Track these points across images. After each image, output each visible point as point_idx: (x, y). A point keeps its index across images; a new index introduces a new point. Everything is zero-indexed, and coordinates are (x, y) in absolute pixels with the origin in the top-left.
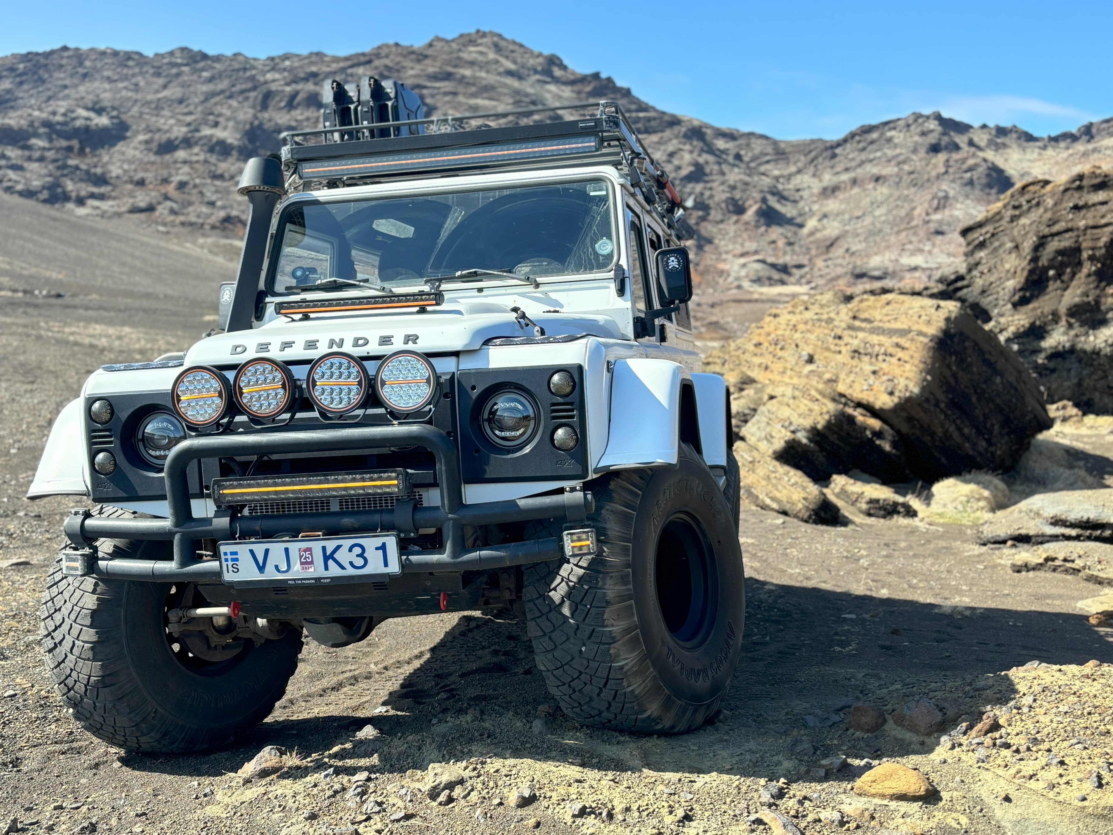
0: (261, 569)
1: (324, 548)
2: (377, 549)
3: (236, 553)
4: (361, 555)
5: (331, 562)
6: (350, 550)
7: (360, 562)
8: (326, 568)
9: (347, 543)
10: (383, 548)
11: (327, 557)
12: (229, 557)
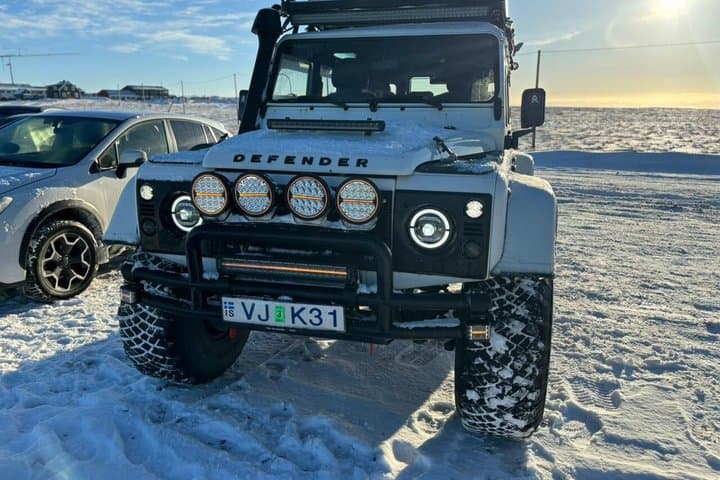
0: (249, 317)
1: (293, 309)
2: (330, 313)
3: (232, 304)
4: (318, 316)
5: (296, 318)
6: (311, 312)
7: (317, 321)
8: (293, 322)
9: (309, 307)
10: (334, 313)
11: (295, 315)
12: (228, 305)
